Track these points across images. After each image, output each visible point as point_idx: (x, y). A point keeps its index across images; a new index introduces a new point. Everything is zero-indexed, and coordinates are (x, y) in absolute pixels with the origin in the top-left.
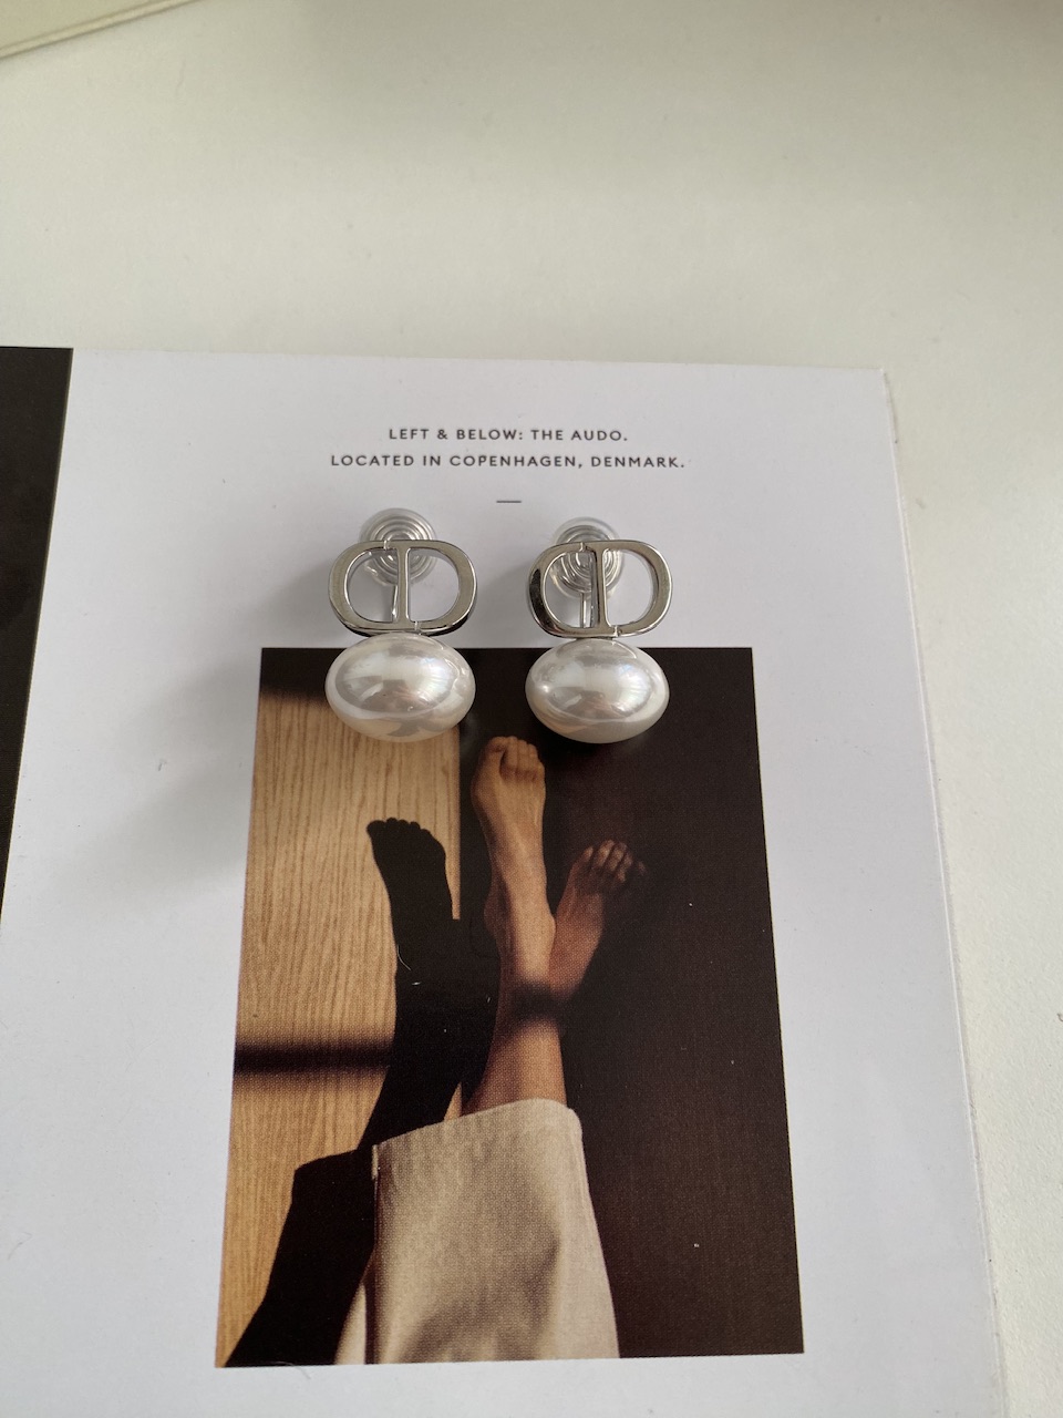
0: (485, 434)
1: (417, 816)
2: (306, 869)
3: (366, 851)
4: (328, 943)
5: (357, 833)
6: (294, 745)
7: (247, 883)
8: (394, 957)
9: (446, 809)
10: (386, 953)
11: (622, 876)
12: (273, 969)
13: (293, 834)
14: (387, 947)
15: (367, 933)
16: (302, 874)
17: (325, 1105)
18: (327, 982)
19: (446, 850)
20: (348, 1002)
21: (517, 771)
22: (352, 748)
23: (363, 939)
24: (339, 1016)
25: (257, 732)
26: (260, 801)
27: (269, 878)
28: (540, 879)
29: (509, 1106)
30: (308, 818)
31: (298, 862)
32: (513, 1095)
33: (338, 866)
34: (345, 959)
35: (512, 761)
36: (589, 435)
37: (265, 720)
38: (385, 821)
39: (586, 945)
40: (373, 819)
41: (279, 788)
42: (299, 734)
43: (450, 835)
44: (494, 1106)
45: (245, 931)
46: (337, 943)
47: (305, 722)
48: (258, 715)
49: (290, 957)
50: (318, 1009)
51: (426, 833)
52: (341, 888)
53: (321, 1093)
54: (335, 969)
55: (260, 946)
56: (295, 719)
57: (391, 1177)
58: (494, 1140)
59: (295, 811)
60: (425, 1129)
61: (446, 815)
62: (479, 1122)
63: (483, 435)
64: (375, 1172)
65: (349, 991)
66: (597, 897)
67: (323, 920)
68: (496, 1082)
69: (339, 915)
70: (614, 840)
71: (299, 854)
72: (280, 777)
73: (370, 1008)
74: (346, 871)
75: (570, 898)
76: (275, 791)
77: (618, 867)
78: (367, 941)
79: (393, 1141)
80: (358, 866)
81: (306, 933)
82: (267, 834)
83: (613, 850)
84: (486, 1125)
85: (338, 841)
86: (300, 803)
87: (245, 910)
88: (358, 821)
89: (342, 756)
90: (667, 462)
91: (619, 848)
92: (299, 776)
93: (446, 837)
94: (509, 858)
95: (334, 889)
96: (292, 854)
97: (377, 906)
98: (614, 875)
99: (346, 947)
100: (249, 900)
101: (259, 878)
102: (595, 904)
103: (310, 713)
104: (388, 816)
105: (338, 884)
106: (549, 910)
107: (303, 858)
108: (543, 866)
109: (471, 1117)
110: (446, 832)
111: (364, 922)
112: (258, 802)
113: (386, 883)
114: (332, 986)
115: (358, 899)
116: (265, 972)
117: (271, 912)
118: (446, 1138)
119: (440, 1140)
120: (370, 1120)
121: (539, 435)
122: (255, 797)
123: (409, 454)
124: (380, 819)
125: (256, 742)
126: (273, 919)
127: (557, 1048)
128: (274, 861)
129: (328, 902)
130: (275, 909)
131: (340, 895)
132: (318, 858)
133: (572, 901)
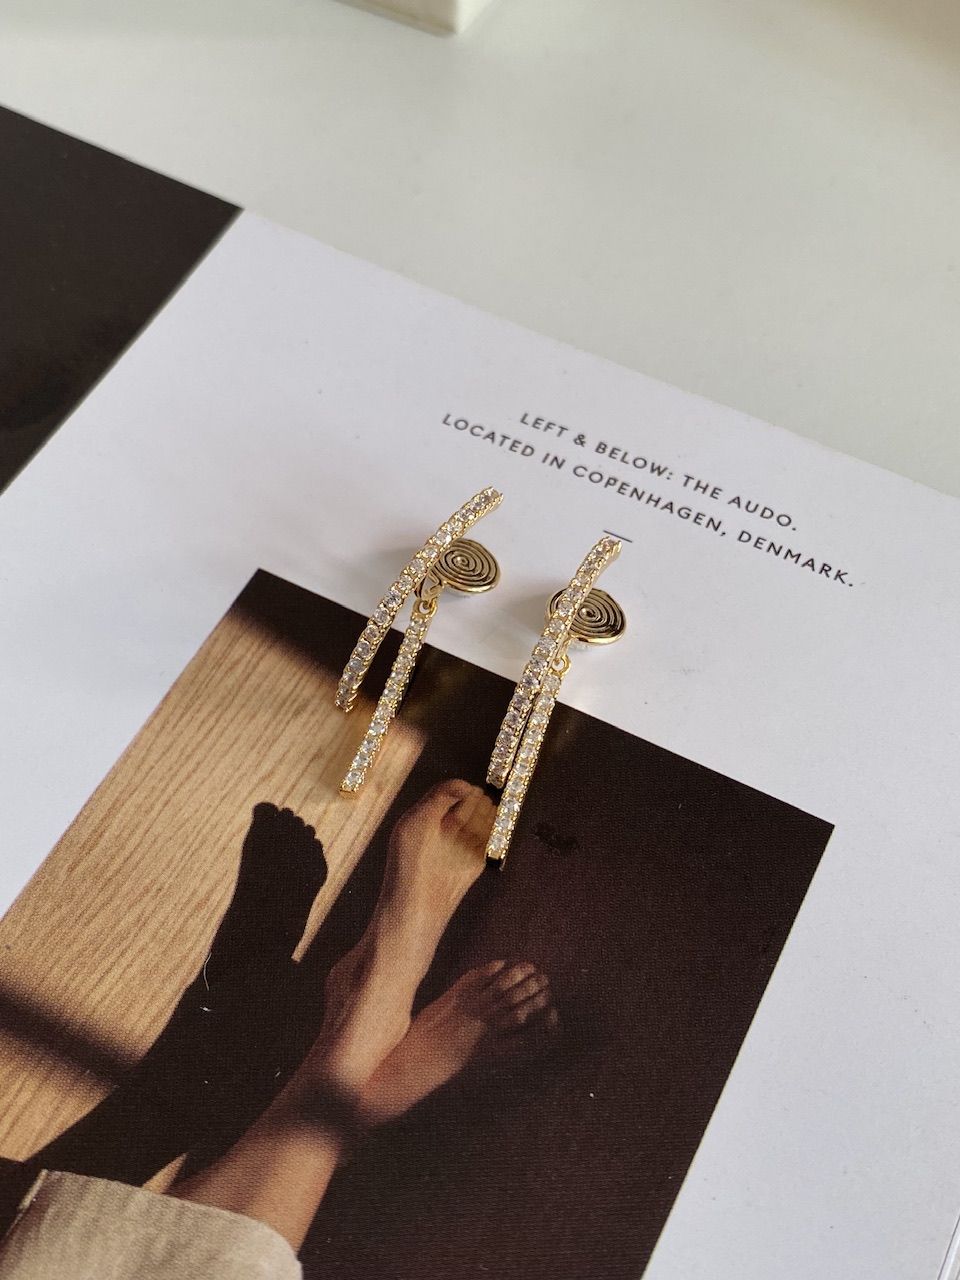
0: (629, 458)
1: (319, 821)
2: (162, 817)
3: (239, 831)
4: (137, 910)
5: (240, 807)
6: (230, 681)
7: (91, 800)
8: (199, 966)
9: (356, 831)
10: (192, 957)
11: (522, 1015)
12: (60, 907)
13: (172, 772)
14: (198, 949)
15: (186, 922)
16: (154, 820)
17: (20, 1091)
18: (107, 953)
19: (329, 876)
20: (118, 989)
21: (463, 829)
22: (290, 715)
23: (177, 926)
24: (98, 998)
25: (200, 650)
26: (157, 724)
27: (117, 806)
28: (420, 966)
29: (226, 1213)
30: (198, 764)
31: (158, 807)
32: (240, 1204)
33: (199, 833)
34: (144, 938)
36: (751, 508)
37: (216, 640)
38: (280, 808)
39: (432, 1073)
40: (267, 800)
41: (187, 717)
42: (243, 672)
43: (344, 861)
44: (210, 1204)
45: (57, 850)
46: (146, 915)
47: (258, 663)
48: (212, 633)
49: (86, 902)
50: (80, 977)
51: (318, 845)
52: (187, 857)
53: (25, 1075)
54: (125, 944)
55: (62, 875)
56: (249, 656)
57: (41, 1219)
58: (185, 1246)
59: (189, 749)
60: (115, 1185)
61: (352, 837)
62: (181, 1213)
63: (626, 459)
64: (27, 1202)
65: (128, 976)
67: (147, 881)
68: (228, 1176)
69: (167, 886)
70: (538, 967)
71: (164, 798)
72: (196, 706)
73: (138, 1008)
74: (203, 843)
75: (444, 1008)
76: (181, 718)
77: (523, 1002)
78: (181, 931)
79: (69, 1177)
80: (222, 842)
81: (120, 886)
82: (144, 759)
83: (529, 977)
84: (188, 1221)
85: (214, 805)
86: (200, 744)
87: (72, 826)
88: (250, 793)
89: (275, 716)
90: (832, 574)
91: (538, 980)
92: (215, 715)
93: (338, 861)
95: (178, 856)
96: (157, 793)
97: (216, 897)
98: (514, 1007)
99: (153, 925)
100: (82, 818)
101: (107, 801)
102: (472, 1030)
103: (268, 656)
104: (288, 805)
105: (186, 852)
106: (410, 1007)
107: (166, 803)
108: (432, 953)
109: (175, 1202)
110: (341, 857)
111: (189, 909)
112: (156, 722)
113: (239, 878)
114: (111, 959)
115: (199, 878)
116: (48, 905)
117: (96, 843)
118: (133, 1208)
119: (123, 1207)
120: (59, 1137)
121: (692, 484)
122: (156, 714)
123: (532, 444)
124: (277, 804)
125: (193, 659)
126: (94, 852)
127: (326, 1177)
128: (134, 791)
129: (164, 866)
130: (103, 843)
131: (182, 864)
132: (182, 812)
133: (444, 1013)
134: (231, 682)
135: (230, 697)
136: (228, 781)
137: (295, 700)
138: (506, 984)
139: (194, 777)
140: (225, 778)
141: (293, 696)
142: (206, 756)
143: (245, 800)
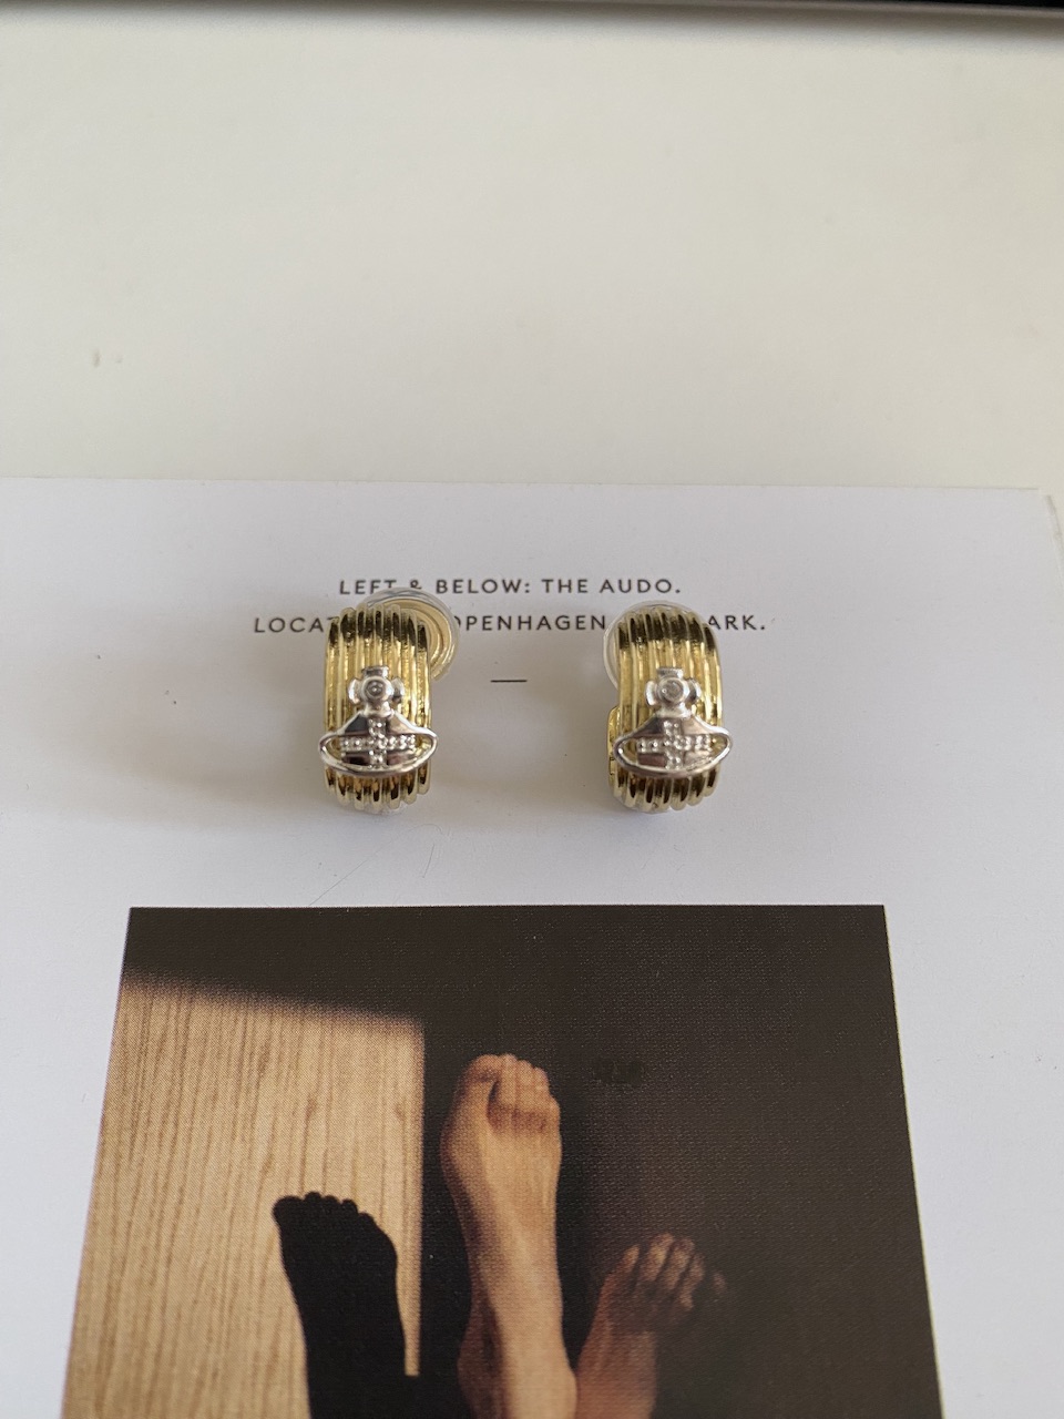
0: (476, 586)
1: (354, 1189)
2: (172, 1281)
3: (270, 1249)
5: (256, 1217)
6: (167, 1066)
7: (78, 1304)
9: (401, 1179)
11: (686, 1300)
13: (156, 1217)
15: (265, 1399)
16: (165, 1291)
19: (399, 1249)
21: (516, 1114)
22: (255, 1074)
23: (258, 1410)
25: (113, 1044)
26: (108, 1163)
27: (113, 1295)
28: (551, 1304)
30: (181, 1191)
31: (161, 1270)
33: (225, 1277)
35: (508, 1097)
36: (625, 587)
37: (126, 1023)
38: (302, 1197)
40: (283, 1194)
41: (140, 1138)
42: (176, 1047)
43: (405, 1224)
45: (69, 1392)
47: (187, 1028)
48: (117, 1017)
51: (368, 1219)
52: (226, 1313)
56: (172, 1022)
59: (161, 1178)
61: (400, 1187)
63: (473, 588)
66: (646, 1337)
67: (195, 1372)
69: (220, 1367)
70: (673, 1233)
71: (163, 1255)
72: (143, 1119)
74: (235, 1287)
75: (601, 1342)
76: (132, 1143)
77: (680, 1283)
78: (265, 1412)
80: (257, 1276)
81: (166, 1395)
82: (115, 1218)
83: (671, 1250)
85: (226, 1233)
86: (170, 1163)
88: (259, 1196)
89: (239, 1085)
90: (739, 623)
91: (682, 1248)
92: (171, 1118)
93: (399, 1227)
94: (501, 1265)
95: (215, 1320)
96: (152, 1252)
97: (284, 1348)
98: (673, 1296)
101: (98, 1295)
103: (194, 1014)
105: (222, 1309)
106: (565, 1359)
107: (169, 1261)
108: (557, 1281)
110: (399, 1220)
111: (261, 1378)
112: (106, 1161)
113: (299, 1309)
115: (252, 1336)
117: (111, 1357)
121: (554, 586)
122: (102, 1153)
124: (294, 1192)
125: (111, 1060)
126: (115, 1369)
128: (124, 1263)
129: (205, 1341)
130: (119, 1352)
131: (225, 1328)
132: (192, 1261)
133: (604, 1345)
134: (169, 1068)
135: (177, 1088)
136: (226, 1194)
137: (252, 1054)
138: (652, 1272)
139: (185, 1208)
140: (221, 1193)
141: (247, 1050)
142: (185, 1176)
143: (257, 1208)
